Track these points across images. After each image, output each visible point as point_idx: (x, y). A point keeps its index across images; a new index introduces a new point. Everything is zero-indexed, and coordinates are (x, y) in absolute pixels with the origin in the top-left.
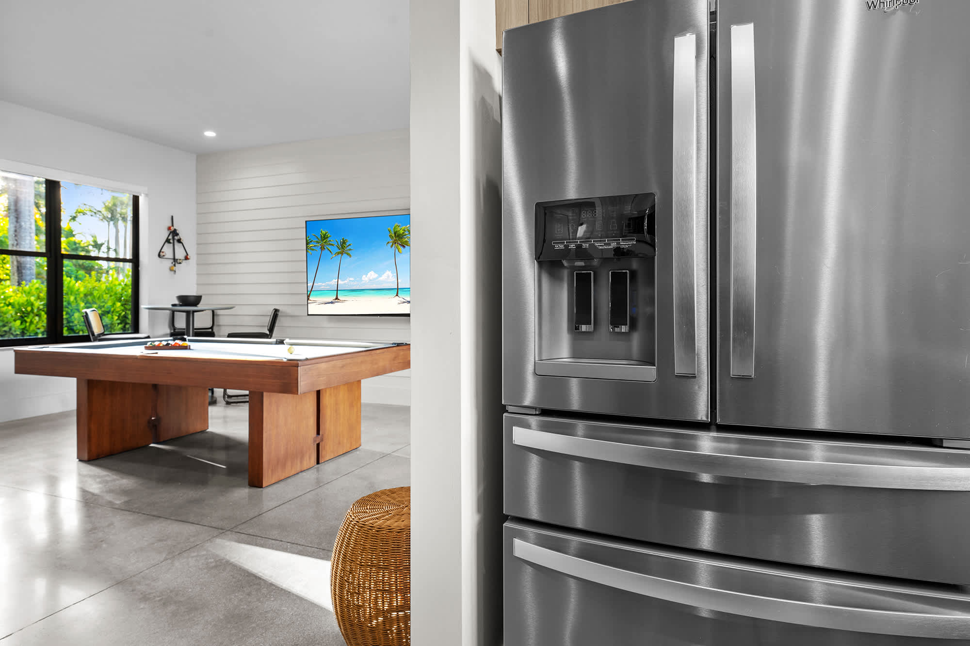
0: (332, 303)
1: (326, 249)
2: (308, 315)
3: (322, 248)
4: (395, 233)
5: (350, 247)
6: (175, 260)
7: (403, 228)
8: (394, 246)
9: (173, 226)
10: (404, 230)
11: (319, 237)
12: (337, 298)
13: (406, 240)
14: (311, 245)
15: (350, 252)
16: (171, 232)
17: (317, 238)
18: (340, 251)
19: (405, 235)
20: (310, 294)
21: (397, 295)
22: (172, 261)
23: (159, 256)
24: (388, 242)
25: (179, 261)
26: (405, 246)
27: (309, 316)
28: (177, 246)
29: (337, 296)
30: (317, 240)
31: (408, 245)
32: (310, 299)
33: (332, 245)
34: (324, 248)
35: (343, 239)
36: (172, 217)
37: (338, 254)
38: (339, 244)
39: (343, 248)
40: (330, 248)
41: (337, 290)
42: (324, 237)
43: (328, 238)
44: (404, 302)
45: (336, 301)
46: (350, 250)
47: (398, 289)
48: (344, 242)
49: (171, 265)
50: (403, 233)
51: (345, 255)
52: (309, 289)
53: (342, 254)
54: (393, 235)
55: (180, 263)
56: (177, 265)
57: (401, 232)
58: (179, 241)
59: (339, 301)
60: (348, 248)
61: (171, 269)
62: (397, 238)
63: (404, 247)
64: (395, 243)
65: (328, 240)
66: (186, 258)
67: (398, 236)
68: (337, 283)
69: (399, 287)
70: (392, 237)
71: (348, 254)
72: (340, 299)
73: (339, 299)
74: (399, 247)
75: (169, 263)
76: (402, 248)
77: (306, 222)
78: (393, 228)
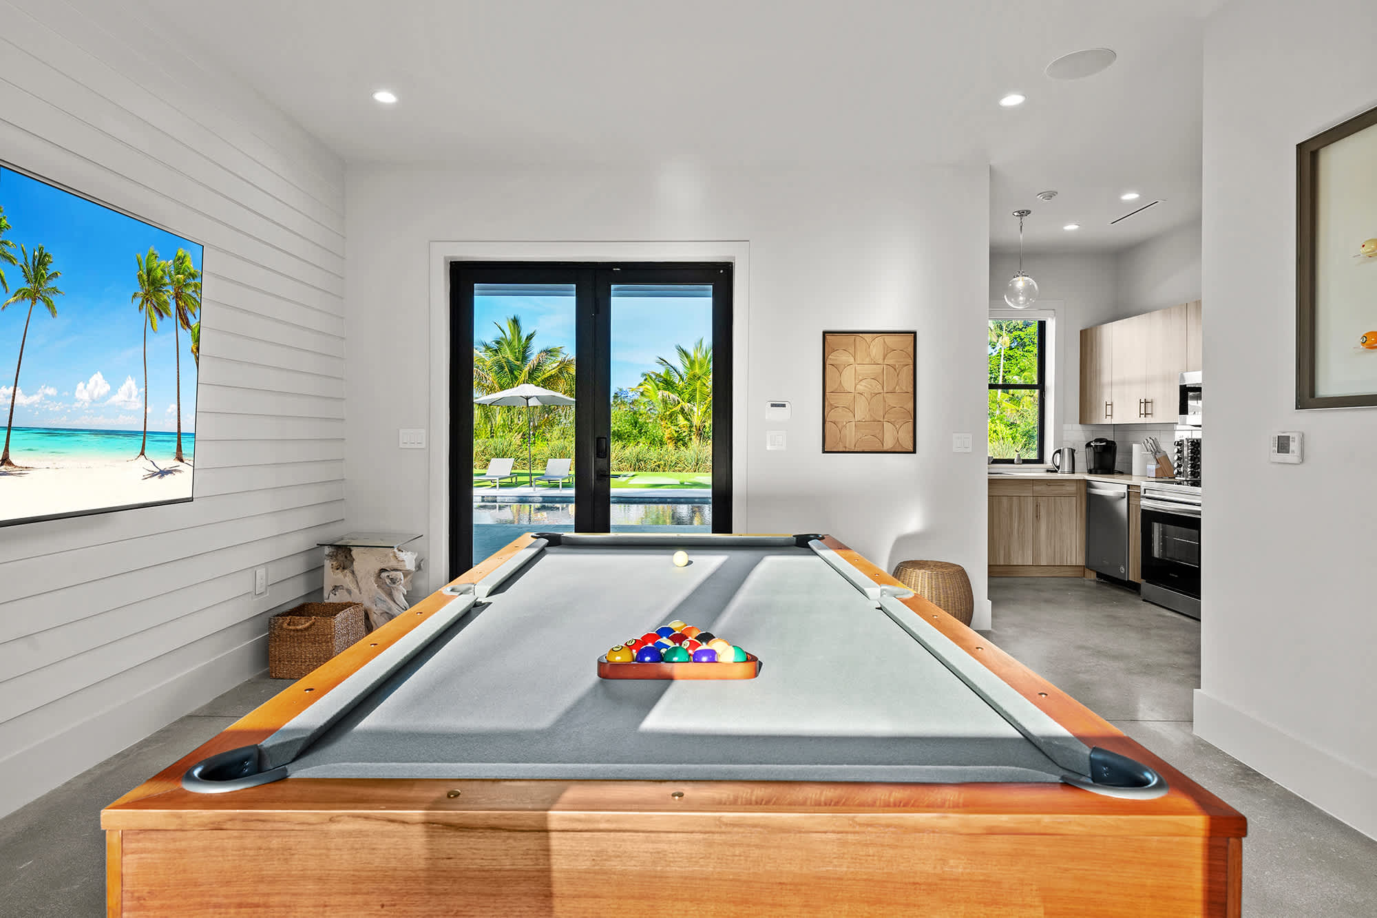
4: (148, 274)
5: (55, 282)
7: (162, 264)
8: (145, 307)
10: (164, 271)
12: (6, 458)
13: (165, 297)
15: (54, 298)
18: (28, 287)
19: (164, 285)
21: (142, 453)
24: (134, 296)
26: (164, 314)
29: (7, 450)
31: (167, 314)
35: (40, 250)
37: (23, 298)
38: (30, 264)
39: (38, 281)
41: (9, 428)
44: (154, 475)
45: (4, 467)
46: (55, 291)
48: (42, 261)
50: (162, 278)
53: (34, 299)
54: (145, 277)
57: (159, 273)
59: (10, 468)
60: (51, 284)
62: (151, 290)
63: (161, 315)
64: (147, 299)
67: (154, 283)
68: (11, 403)
69: (147, 430)
70: (143, 281)
71: (49, 305)
72: (13, 462)
73: (10, 463)
74: (156, 315)
76: (158, 318)
78: (146, 258)
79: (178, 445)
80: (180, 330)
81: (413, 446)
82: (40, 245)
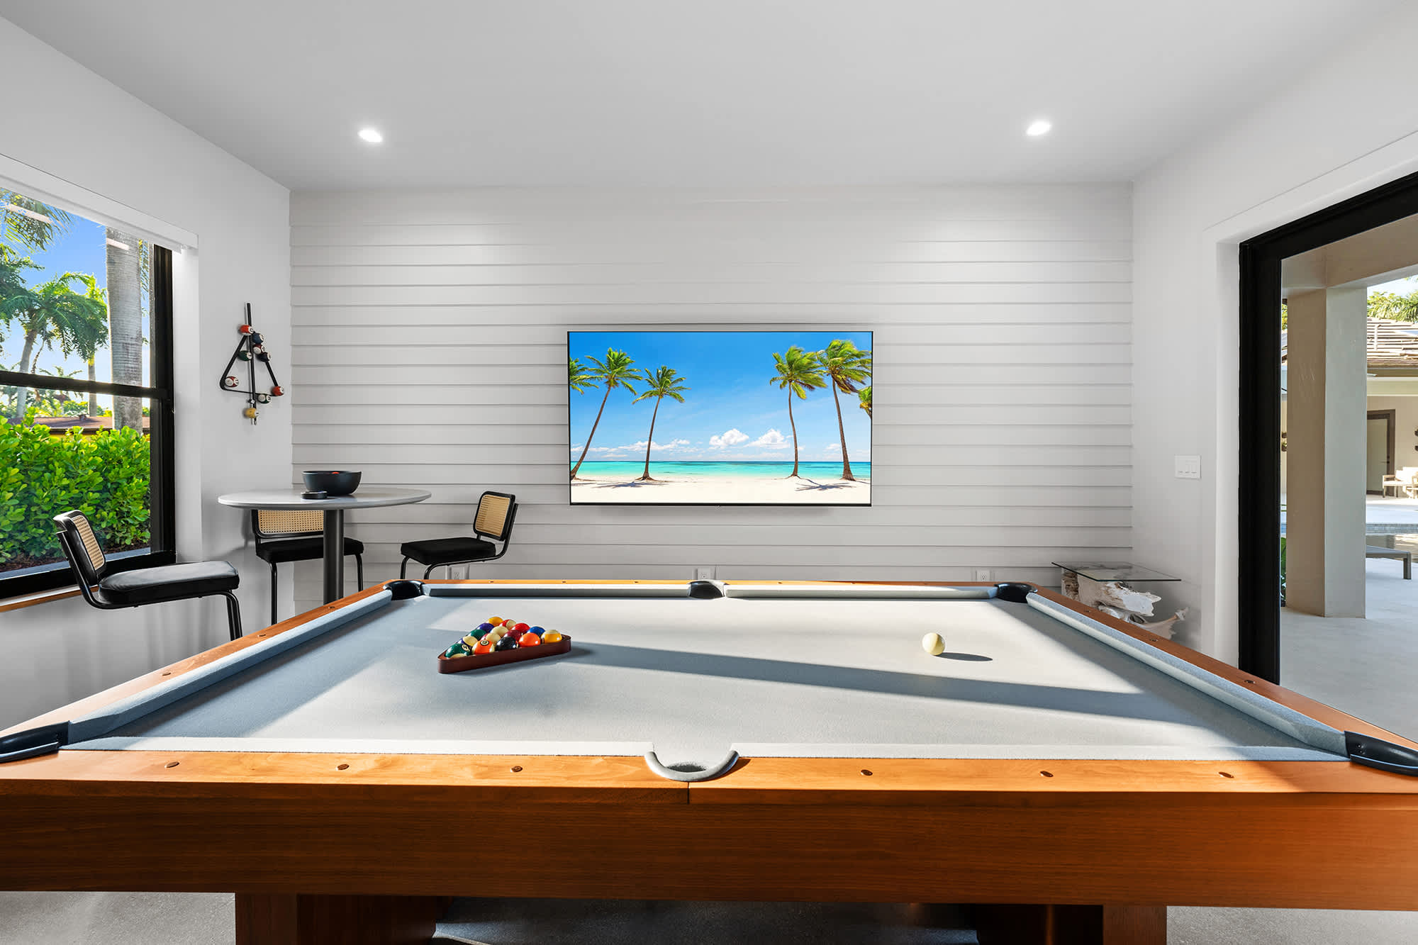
0: (633, 485)
1: (621, 385)
2: (571, 504)
3: (611, 383)
4: (790, 363)
5: (679, 384)
6: (255, 397)
7: (810, 354)
8: (788, 385)
9: (250, 324)
10: (812, 359)
11: (604, 365)
12: (646, 477)
13: (816, 375)
14: (582, 377)
15: (680, 393)
16: (245, 337)
17: (600, 364)
18: (655, 389)
19: (814, 367)
20: (576, 469)
21: (795, 474)
22: (247, 397)
23: (223, 384)
24: (774, 379)
25: (262, 398)
26: (814, 387)
27: (572, 506)
28: (260, 367)
29: (647, 472)
30: (597, 367)
31: (820, 386)
32: (577, 476)
33: (636, 378)
34: (616, 384)
35: (664, 370)
36: (249, 305)
37: (650, 396)
38: (654, 376)
39: (663, 384)
40: (630, 383)
41: (647, 462)
42: (618, 363)
43: (626, 364)
44: (812, 488)
45: (645, 481)
46: (681, 388)
47: (796, 463)
48: (666, 374)
49: (245, 405)
50: (809, 364)
51: (667, 398)
52: (576, 458)
53: (661, 395)
54: (786, 366)
55: (266, 402)
56: (258, 405)
57: (805, 361)
58: (263, 357)
59: (650, 481)
60: (676, 386)
61: (248, 413)
62: (796, 373)
63: (811, 388)
64: (790, 381)
65: (626, 368)
66: (276, 392)
67: (799, 368)
68: (647, 449)
69: (799, 460)
70: (784, 369)
71: (676, 397)
73: (651, 479)
74: (800, 387)
75: (241, 401)
76: (807, 390)
77: (568, 332)
78: (786, 354)
79: (845, 470)
80: (841, 395)
81: (1187, 476)
82: (663, 366)
